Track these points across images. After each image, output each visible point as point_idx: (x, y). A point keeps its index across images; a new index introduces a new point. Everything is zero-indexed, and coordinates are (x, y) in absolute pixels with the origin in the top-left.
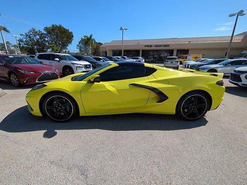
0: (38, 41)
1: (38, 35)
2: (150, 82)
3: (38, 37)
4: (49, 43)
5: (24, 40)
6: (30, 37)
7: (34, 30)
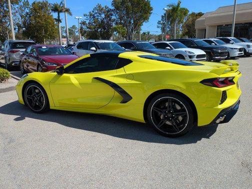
0: (102, 21)
1: (104, 13)
2: (114, 76)
3: (103, 16)
4: (116, 24)
5: (87, 22)
6: (94, 17)
7: (100, 6)
